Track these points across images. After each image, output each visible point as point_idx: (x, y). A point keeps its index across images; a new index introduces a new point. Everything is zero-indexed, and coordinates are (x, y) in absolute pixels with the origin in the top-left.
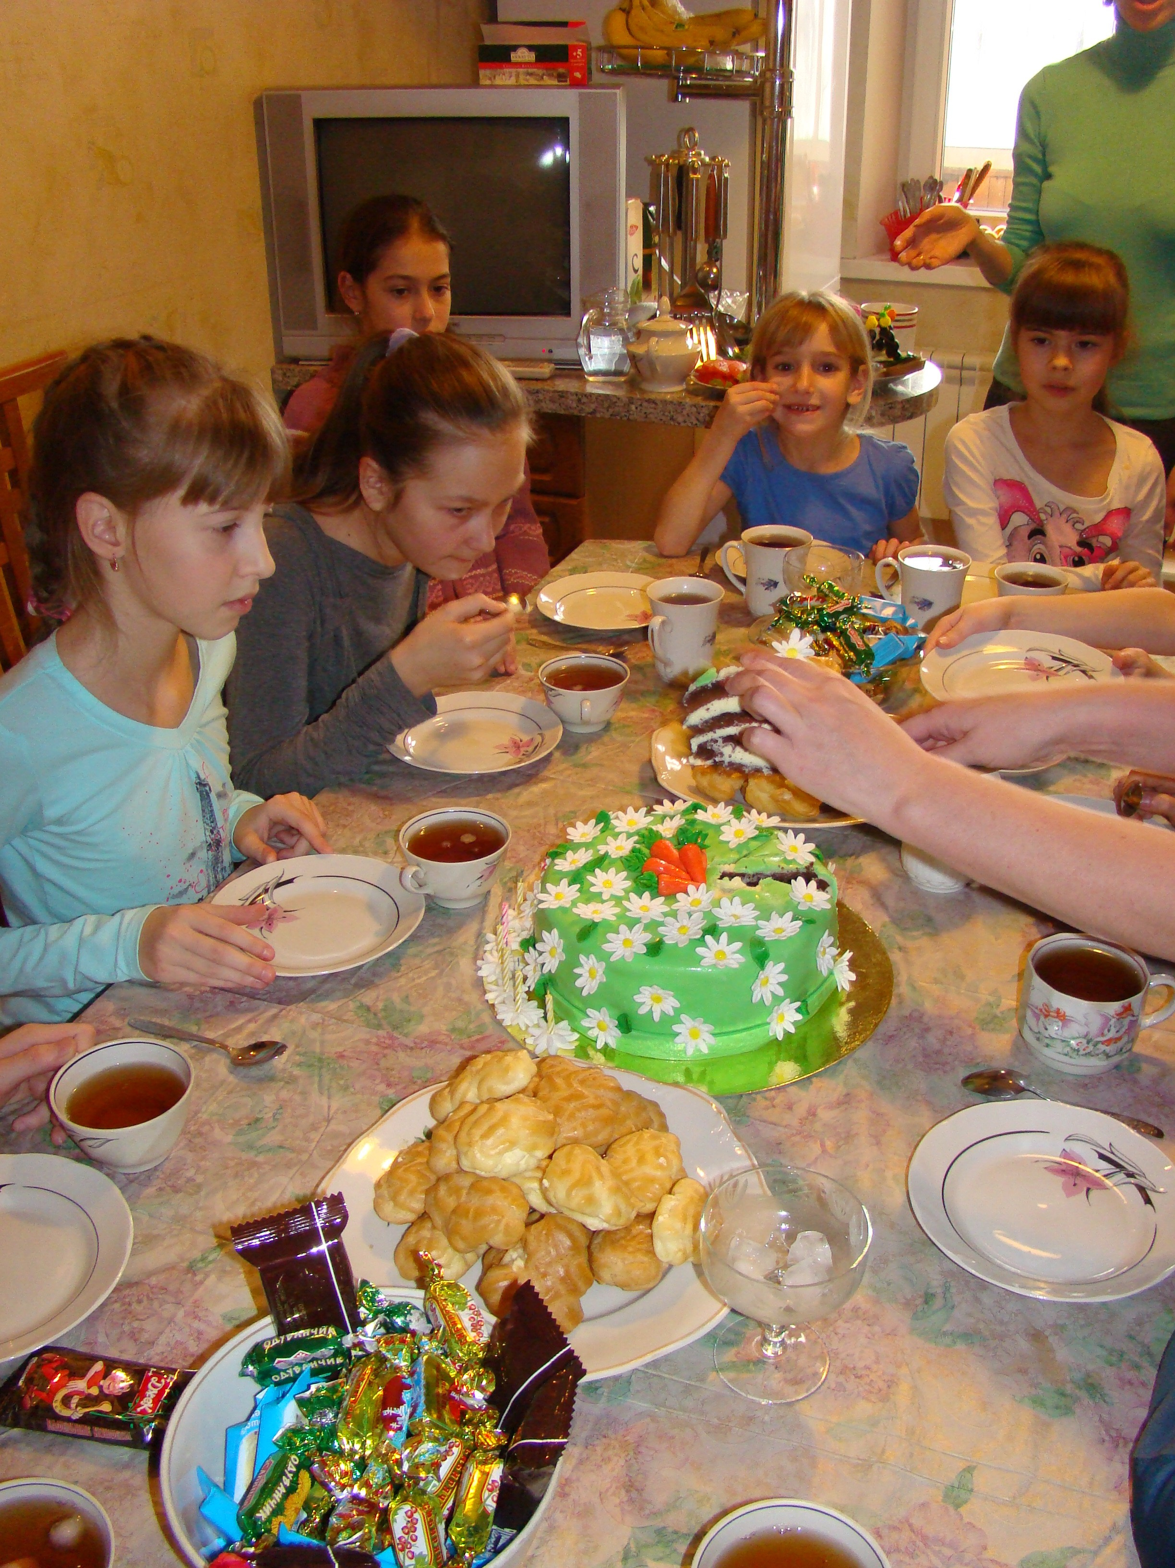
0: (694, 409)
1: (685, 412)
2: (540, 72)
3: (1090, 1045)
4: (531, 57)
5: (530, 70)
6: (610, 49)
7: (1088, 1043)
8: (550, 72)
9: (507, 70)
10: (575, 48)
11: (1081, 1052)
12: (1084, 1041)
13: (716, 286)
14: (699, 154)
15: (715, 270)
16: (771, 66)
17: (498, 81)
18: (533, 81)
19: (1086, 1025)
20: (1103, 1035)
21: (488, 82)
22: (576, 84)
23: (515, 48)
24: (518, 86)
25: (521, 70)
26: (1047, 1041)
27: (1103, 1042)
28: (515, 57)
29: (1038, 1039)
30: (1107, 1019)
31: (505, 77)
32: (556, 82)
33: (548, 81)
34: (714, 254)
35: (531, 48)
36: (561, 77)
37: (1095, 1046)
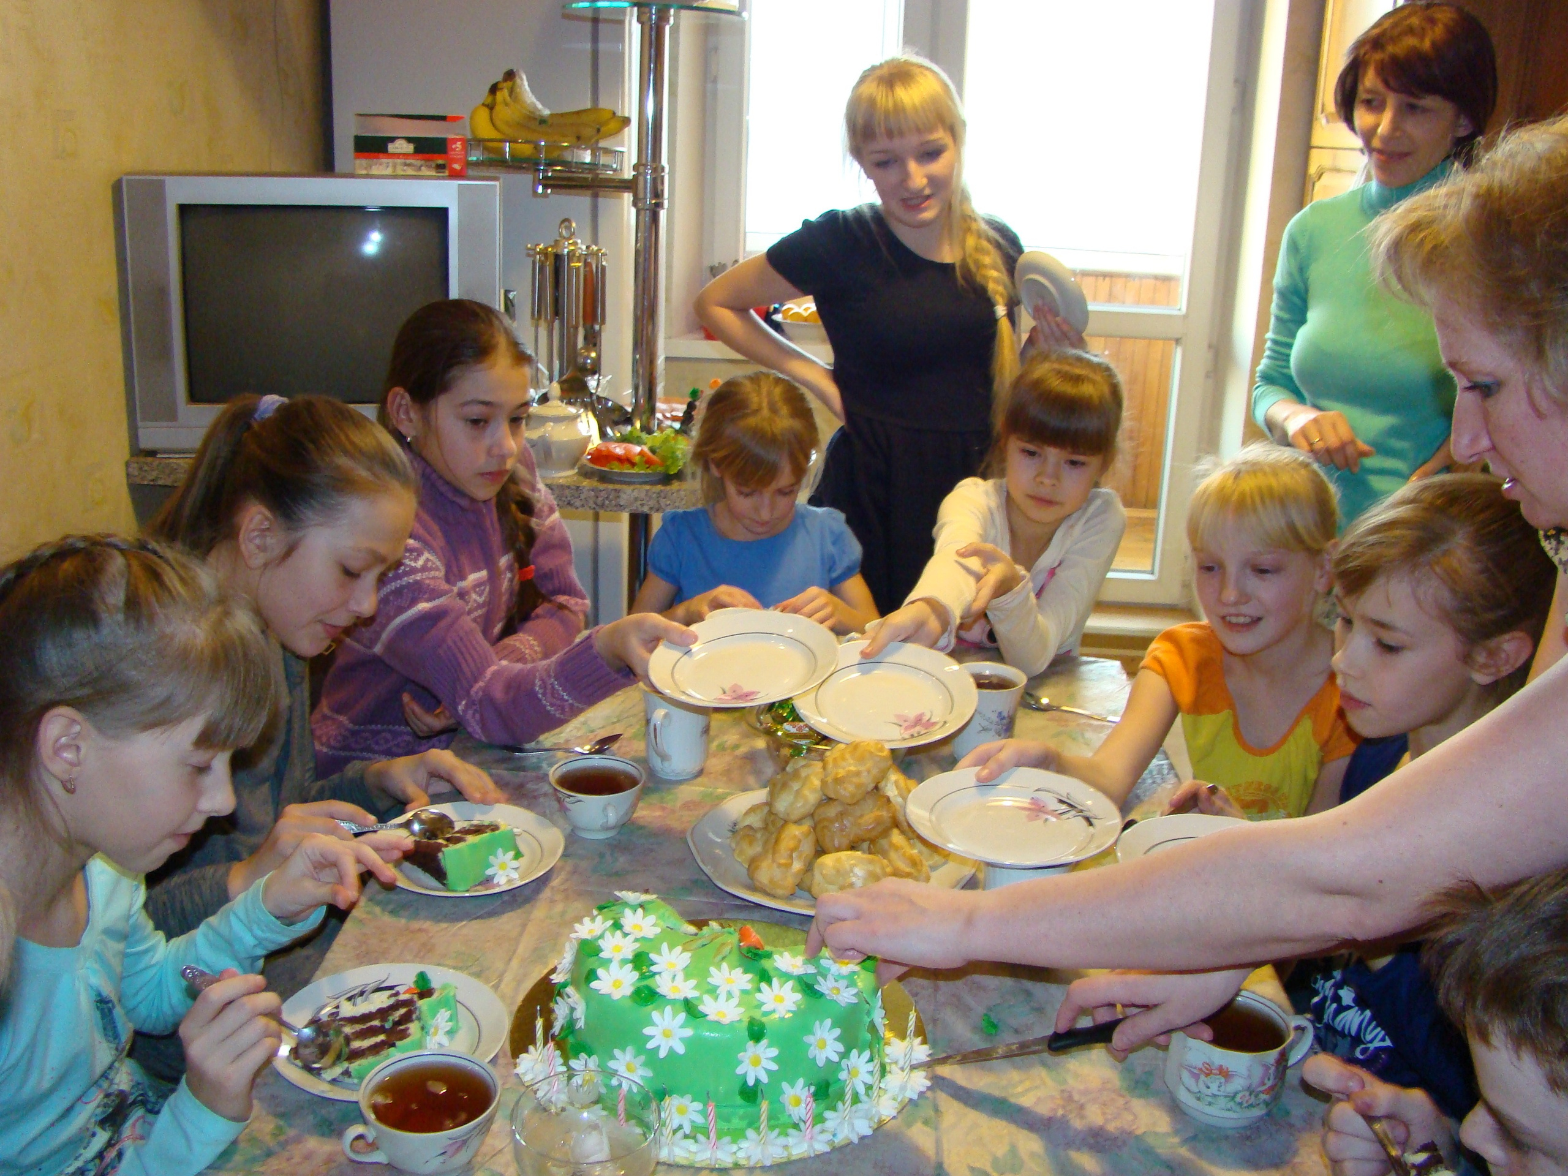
0: (592, 493)
1: (583, 496)
2: (419, 163)
3: (1253, 1097)
4: (410, 148)
5: (408, 161)
6: (479, 142)
7: (1250, 1095)
8: (429, 163)
9: (385, 161)
10: (455, 141)
11: (1245, 1105)
12: (1247, 1094)
13: (595, 370)
14: (575, 244)
15: (593, 355)
16: (644, 161)
17: (375, 171)
18: (410, 172)
19: (1249, 1076)
20: (1263, 1084)
21: (364, 172)
22: (455, 175)
23: (392, 140)
24: (395, 177)
25: (399, 161)
26: (1209, 1099)
27: (1262, 1092)
28: (392, 148)
29: (1199, 1099)
30: (1267, 1068)
31: (382, 166)
32: (433, 173)
33: (425, 171)
34: (593, 339)
35: (409, 140)
36: (440, 167)
37: (1256, 1096)
